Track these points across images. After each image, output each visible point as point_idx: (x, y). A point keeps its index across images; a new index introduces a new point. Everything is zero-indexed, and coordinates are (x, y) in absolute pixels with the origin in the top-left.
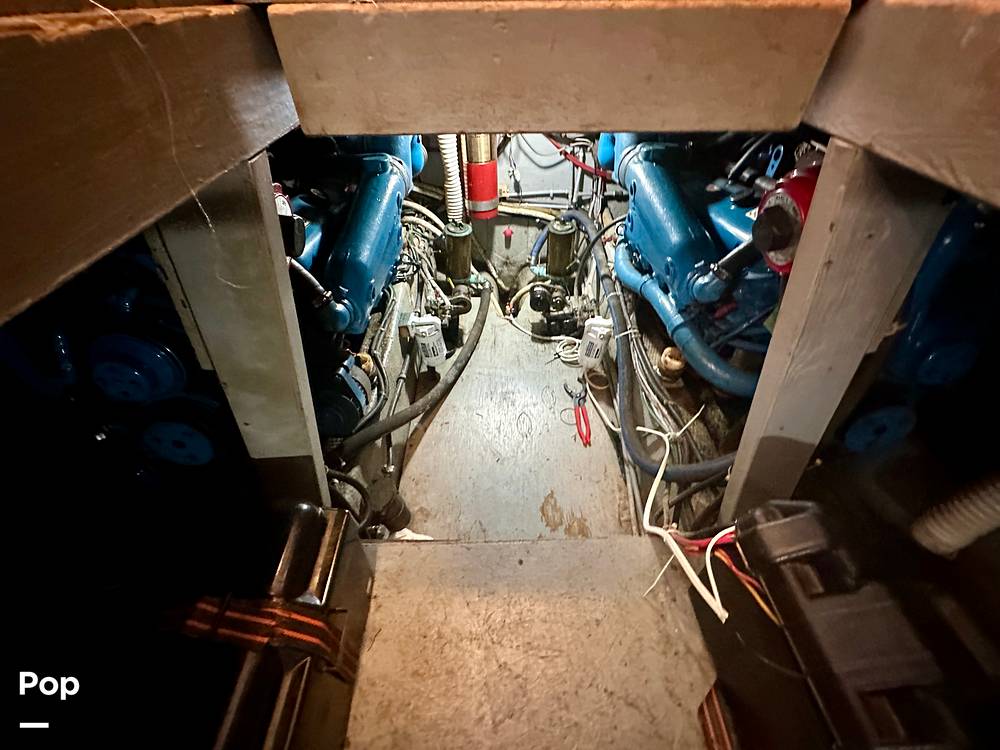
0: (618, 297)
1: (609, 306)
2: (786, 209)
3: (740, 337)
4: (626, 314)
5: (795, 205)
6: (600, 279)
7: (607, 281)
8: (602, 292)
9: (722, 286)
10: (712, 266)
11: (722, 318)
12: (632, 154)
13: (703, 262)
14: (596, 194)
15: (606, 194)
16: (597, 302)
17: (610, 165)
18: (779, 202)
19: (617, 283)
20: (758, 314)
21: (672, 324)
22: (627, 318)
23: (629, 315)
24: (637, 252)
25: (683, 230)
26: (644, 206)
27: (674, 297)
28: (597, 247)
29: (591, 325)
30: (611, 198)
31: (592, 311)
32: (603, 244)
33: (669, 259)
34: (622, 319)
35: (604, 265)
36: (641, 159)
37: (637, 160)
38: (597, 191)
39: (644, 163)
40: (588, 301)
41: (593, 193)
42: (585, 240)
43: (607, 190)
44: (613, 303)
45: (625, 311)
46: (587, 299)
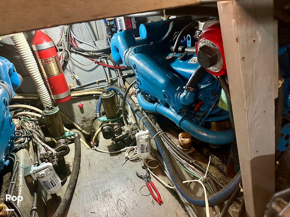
0: (146, 118)
1: (144, 124)
2: (209, 46)
3: (210, 116)
4: (153, 125)
5: (212, 42)
6: (134, 112)
7: (138, 112)
8: (138, 118)
9: (193, 94)
10: (184, 87)
11: (198, 110)
12: (128, 53)
13: (179, 87)
14: (119, 77)
15: (123, 75)
16: (137, 124)
17: (121, 61)
18: (204, 44)
19: (144, 112)
20: (214, 103)
21: (177, 121)
22: (154, 126)
23: (155, 125)
24: (147, 94)
25: (164, 76)
26: (143, 72)
27: (173, 107)
28: (127, 99)
29: (139, 136)
30: (126, 77)
31: (136, 129)
32: (130, 97)
33: (164, 91)
34: (152, 128)
35: (134, 106)
36: (133, 53)
37: (131, 54)
38: (119, 75)
39: (135, 54)
40: (133, 125)
41: (117, 77)
42: (121, 98)
43: (123, 74)
44: (145, 122)
45: (152, 124)
46: (132, 124)
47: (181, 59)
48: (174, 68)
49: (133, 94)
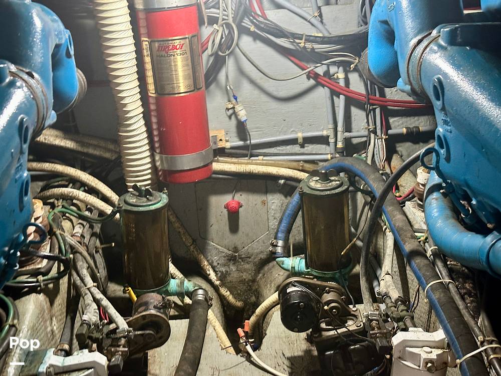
0: (444, 287)
1: (432, 306)
4: (467, 317)
6: (404, 260)
7: (418, 261)
8: (413, 283)
12: (425, 43)
14: (375, 132)
15: (390, 132)
16: (406, 301)
22: (472, 322)
23: (474, 317)
24: (466, 196)
26: (460, 111)
28: (389, 208)
29: (405, 344)
30: (400, 138)
32: (403, 204)
34: (462, 326)
35: (409, 235)
36: (443, 43)
37: (436, 48)
38: (376, 128)
39: (449, 48)
40: (390, 305)
41: (370, 132)
42: (367, 208)
43: (392, 126)
44: (439, 299)
45: (464, 312)
46: (388, 300)
49: (414, 197)
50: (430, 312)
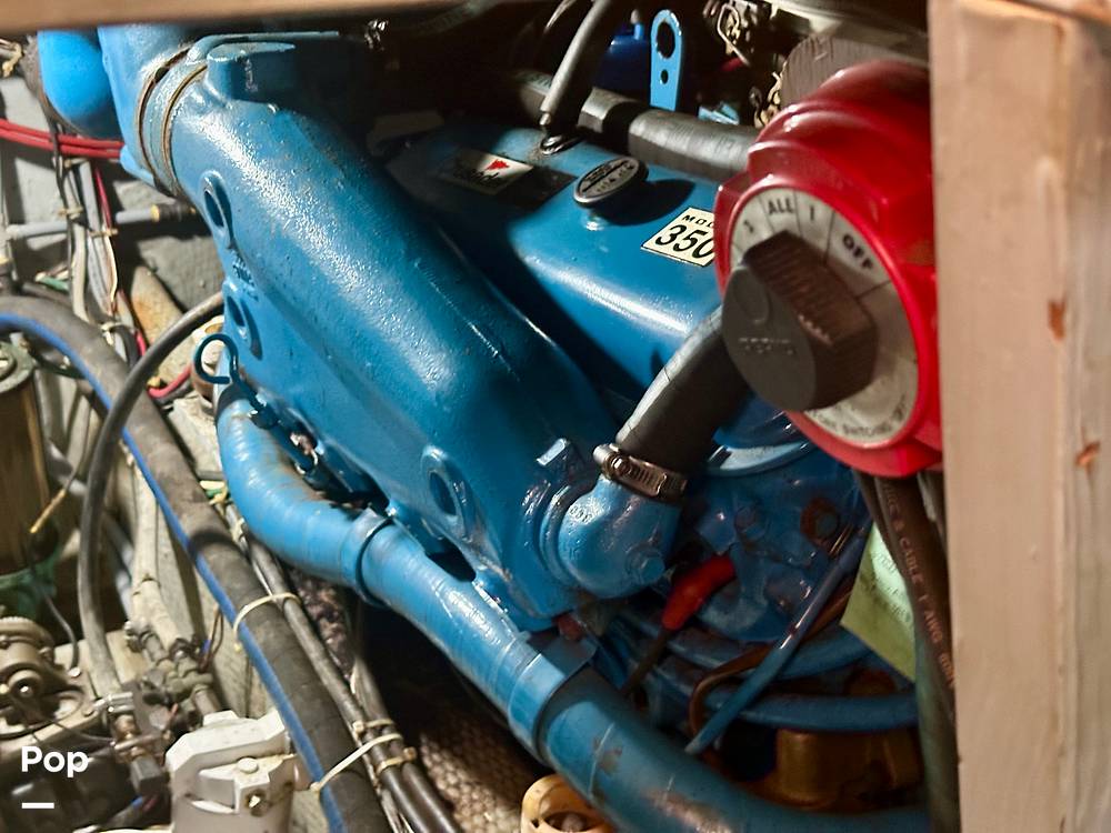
0: (276, 610)
1: (252, 660)
2: (821, 244)
4: (329, 679)
5: (845, 227)
6: (188, 553)
7: (214, 558)
8: (209, 606)
9: (666, 517)
10: (601, 454)
11: (694, 623)
12: (175, 78)
13: (560, 445)
14: (83, 221)
15: (121, 217)
16: (197, 649)
17: (103, 118)
18: (781, 221)
19: (261, 557)
20: (811, 595)
21: (523, 696)
22: (337, 690)
23: (341, 674)
24: (301, 429)
25: (453, 335)
26: (277, 263)
27: (497, 589)
28: (139, 429)
29: (198, 763)
30: (148, 230)
31: (186, 693)
32: (163, 411)
33: (435, 453)
34: (318, 703)
35: (188, 494)
36: (215, 93)
37: (200, 99)
38: (84, 213)
39: (230, 105)
40: (158, 655)
41: (71, 222)
42: (84, 403)
43: (125, 201)
44: (265, 645)
45: (321, 666)
46: (152, 644)
47: (597, 208)
48: (535, 260)
49: (190, 389)
50: (248, 671)
